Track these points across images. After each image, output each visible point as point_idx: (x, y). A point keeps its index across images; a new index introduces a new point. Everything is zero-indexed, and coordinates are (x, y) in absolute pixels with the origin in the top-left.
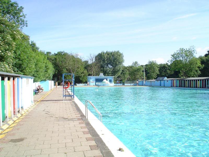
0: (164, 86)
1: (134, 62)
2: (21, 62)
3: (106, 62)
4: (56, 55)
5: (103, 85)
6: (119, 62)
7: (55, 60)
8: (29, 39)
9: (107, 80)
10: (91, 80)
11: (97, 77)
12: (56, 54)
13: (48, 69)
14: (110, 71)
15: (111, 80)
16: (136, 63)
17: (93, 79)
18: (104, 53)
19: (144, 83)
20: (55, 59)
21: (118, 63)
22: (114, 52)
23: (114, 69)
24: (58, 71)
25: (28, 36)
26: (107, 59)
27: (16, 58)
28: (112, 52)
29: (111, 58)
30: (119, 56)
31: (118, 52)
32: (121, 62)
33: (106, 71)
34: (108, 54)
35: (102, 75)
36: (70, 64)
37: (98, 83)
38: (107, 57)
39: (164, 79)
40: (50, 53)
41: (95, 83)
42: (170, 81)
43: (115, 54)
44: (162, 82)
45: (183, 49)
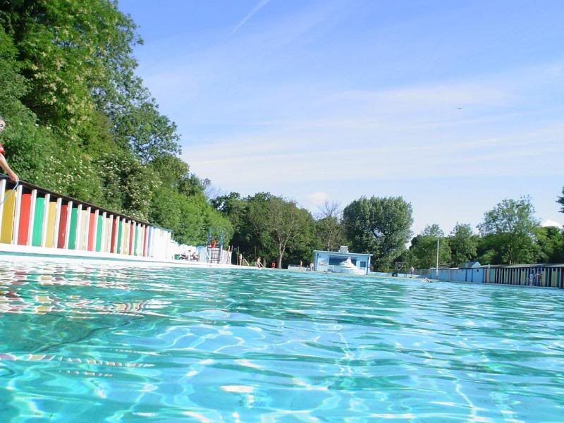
0: (472, 281)
1: (431, 225)
2: (158, 212)
3: (368, 221)
4: (251, 199)
5: (341, 272)
6: (400, 225)
7: (245, 211)
8: (187, 170)
9: (354, 261)
10: (320, 260)
11: (334, 254)
12: (253, 199)
13: (210, 226)
14: (376, 245)
15: (365, 263)
16: (435, 228)
17: (323, 257)
18: (365, 200)
19: (437, 274)
20: (247, 209)
21: (396, 226)
22: (390, 201)
23: (386, 240)
24: (254, 235)
25: (186, 165)
26: (371, 216)
27: (154, 207)
28: (385, 199)
29: (380, 214)
30: (401, 209)
31: (400, 199)
32: (405, 224)
33: (367, 244)
34: (375, 205)
35: (344, 250)
36: (276, 222)
37: (333, 267)
38: (370, 211)
39: (473, 266)
40: (237, 194)
41: (327, 267)
42: (481, 271)
43: (390, 205)
44: (469, 272)
45: (511, 201)
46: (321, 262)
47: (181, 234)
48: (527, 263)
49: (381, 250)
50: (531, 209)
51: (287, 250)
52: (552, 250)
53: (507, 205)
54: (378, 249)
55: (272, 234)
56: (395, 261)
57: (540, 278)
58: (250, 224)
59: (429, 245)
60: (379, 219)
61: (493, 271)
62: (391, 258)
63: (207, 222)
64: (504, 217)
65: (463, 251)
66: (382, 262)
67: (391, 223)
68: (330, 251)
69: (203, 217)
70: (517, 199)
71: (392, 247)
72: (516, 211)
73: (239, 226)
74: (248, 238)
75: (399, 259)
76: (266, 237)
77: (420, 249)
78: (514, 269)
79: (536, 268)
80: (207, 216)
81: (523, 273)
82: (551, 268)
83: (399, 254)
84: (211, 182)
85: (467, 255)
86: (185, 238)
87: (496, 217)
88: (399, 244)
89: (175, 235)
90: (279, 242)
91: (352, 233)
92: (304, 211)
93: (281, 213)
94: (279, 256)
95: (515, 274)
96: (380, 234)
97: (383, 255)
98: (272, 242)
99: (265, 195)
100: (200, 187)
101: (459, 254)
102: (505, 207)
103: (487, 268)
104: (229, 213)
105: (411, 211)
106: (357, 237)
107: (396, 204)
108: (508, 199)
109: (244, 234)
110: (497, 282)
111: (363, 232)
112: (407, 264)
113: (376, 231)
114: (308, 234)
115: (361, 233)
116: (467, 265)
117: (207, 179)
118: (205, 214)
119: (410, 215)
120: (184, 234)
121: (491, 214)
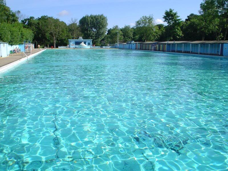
0: (131, 49)
1: (115, 26)
3: (90, 25)
4: (39, 19)
5: (80, 48)
6: (103, 26)
7: (37, 25)
9: (85, 43)
10: (71, 43)
11: (77, 40)
13: (23, 36)
14: (94, 34)
15: (90, 43)
16: (117, 27)
18: (88, 16)
19: (118, 46)
20: (38, 23)
21: (101, 26)
22: (98, 16)
23: (98, 32)
24: (42, 35)
26: (91, 23)
28: (96, 15)
29: (94, 22)
30: (103, 19)
31: (102, 15)
32: (105, 25)
33: (90, 35)
34: (92, 18)
35: (81, 38)
36: (52, 28)
37: (77, 46)
38: (90, 21)
39: (132, 43)
40: (33, 17)
41: (74, 46)
42: (135, 44)
43: (98, 18)
44: (130, 45)
45: (145, 16)
46: (72, 44)
47: (12, 42)
48: (152, 41)
49: (96, 37)
50: (153, 20)
51: (57, 40)
52: (161, 34)
53: (144, 18)
54: (95, 36)
55: (50, 34)
56: (101, 40)
57: (156, 48)
58: (40, 30)
59: (115, 34)
60: (94, 24)
61: (139, 45)
62: (100, 39)
63: (22, 34)
64: (143, 23)
65: (128, 36)
66: (96, 42)
67: (99, 25)
68: (75, 39)
69: (20, 32)
70: (148, 16)
71: (100, 35)
72: (147, 21)
73: (36, 31)
74: (40, 36)
75: (103, 40)
76: (47, 35)
77: (111, 36)
78: (147, 44)
79: (155, 43)
80: (22, 31)
81: (150, 46)
82: (160, 44)
83: (103, 37)
84: (21, 12)
85: (129, 38)
86: (14, 43)
87: (140, 23)
88: (103, 33)
89: (9, 42)
90: (54, 37)
91: (84, 30)
92: (63, 22)
93: (53, 24)
94: (54, 43)
95: (147, 45)
96: (95, 30)
97: (97, 39)
98: (50, 37)
99: (45, 17)
100: (16, 18)
101: (126, 38)
102: (143, 19)
103: (137, 43)
104: (30, 26)
105: (107, 20)
106: (86, 32)
107: (100, 17)
108: (144, 16)
109: (38, 35)
110: (140, 49)
111: (88, 30)
112: (106, 41)
113: (93, 29)
114: (65, 32)
115: (87, 30)
116: (129, 42)
117: (18, 11)
118: (21, 31)
119: (106, 21)
120: (13, 42)
121: (138, 22)
